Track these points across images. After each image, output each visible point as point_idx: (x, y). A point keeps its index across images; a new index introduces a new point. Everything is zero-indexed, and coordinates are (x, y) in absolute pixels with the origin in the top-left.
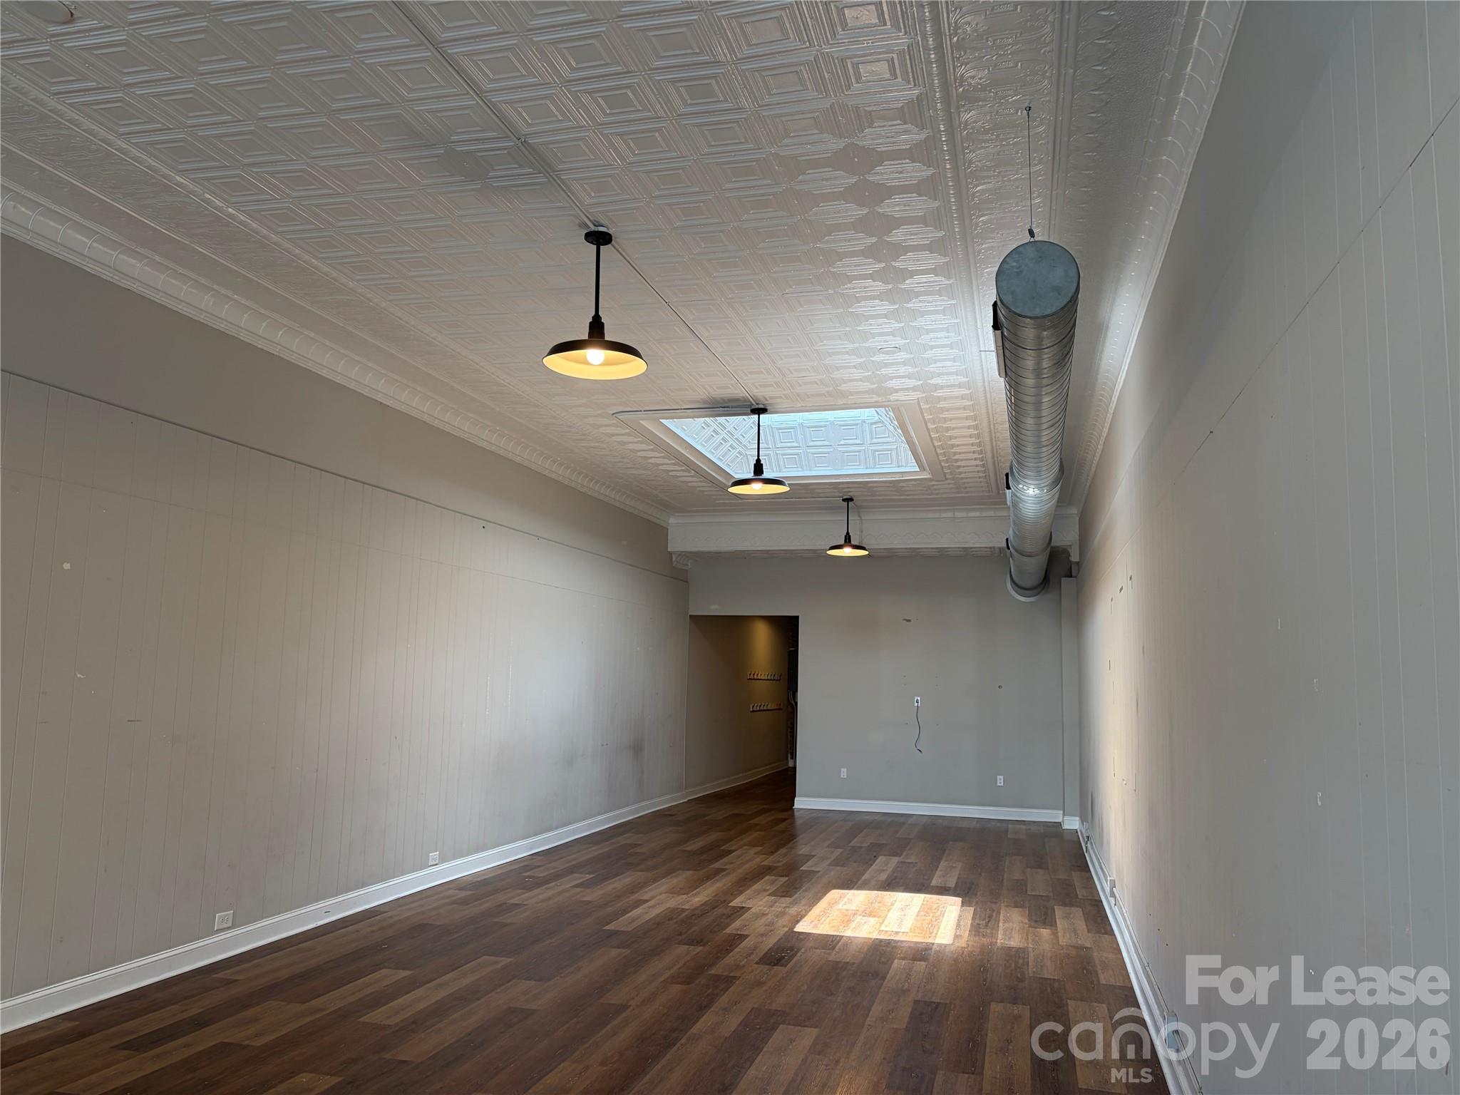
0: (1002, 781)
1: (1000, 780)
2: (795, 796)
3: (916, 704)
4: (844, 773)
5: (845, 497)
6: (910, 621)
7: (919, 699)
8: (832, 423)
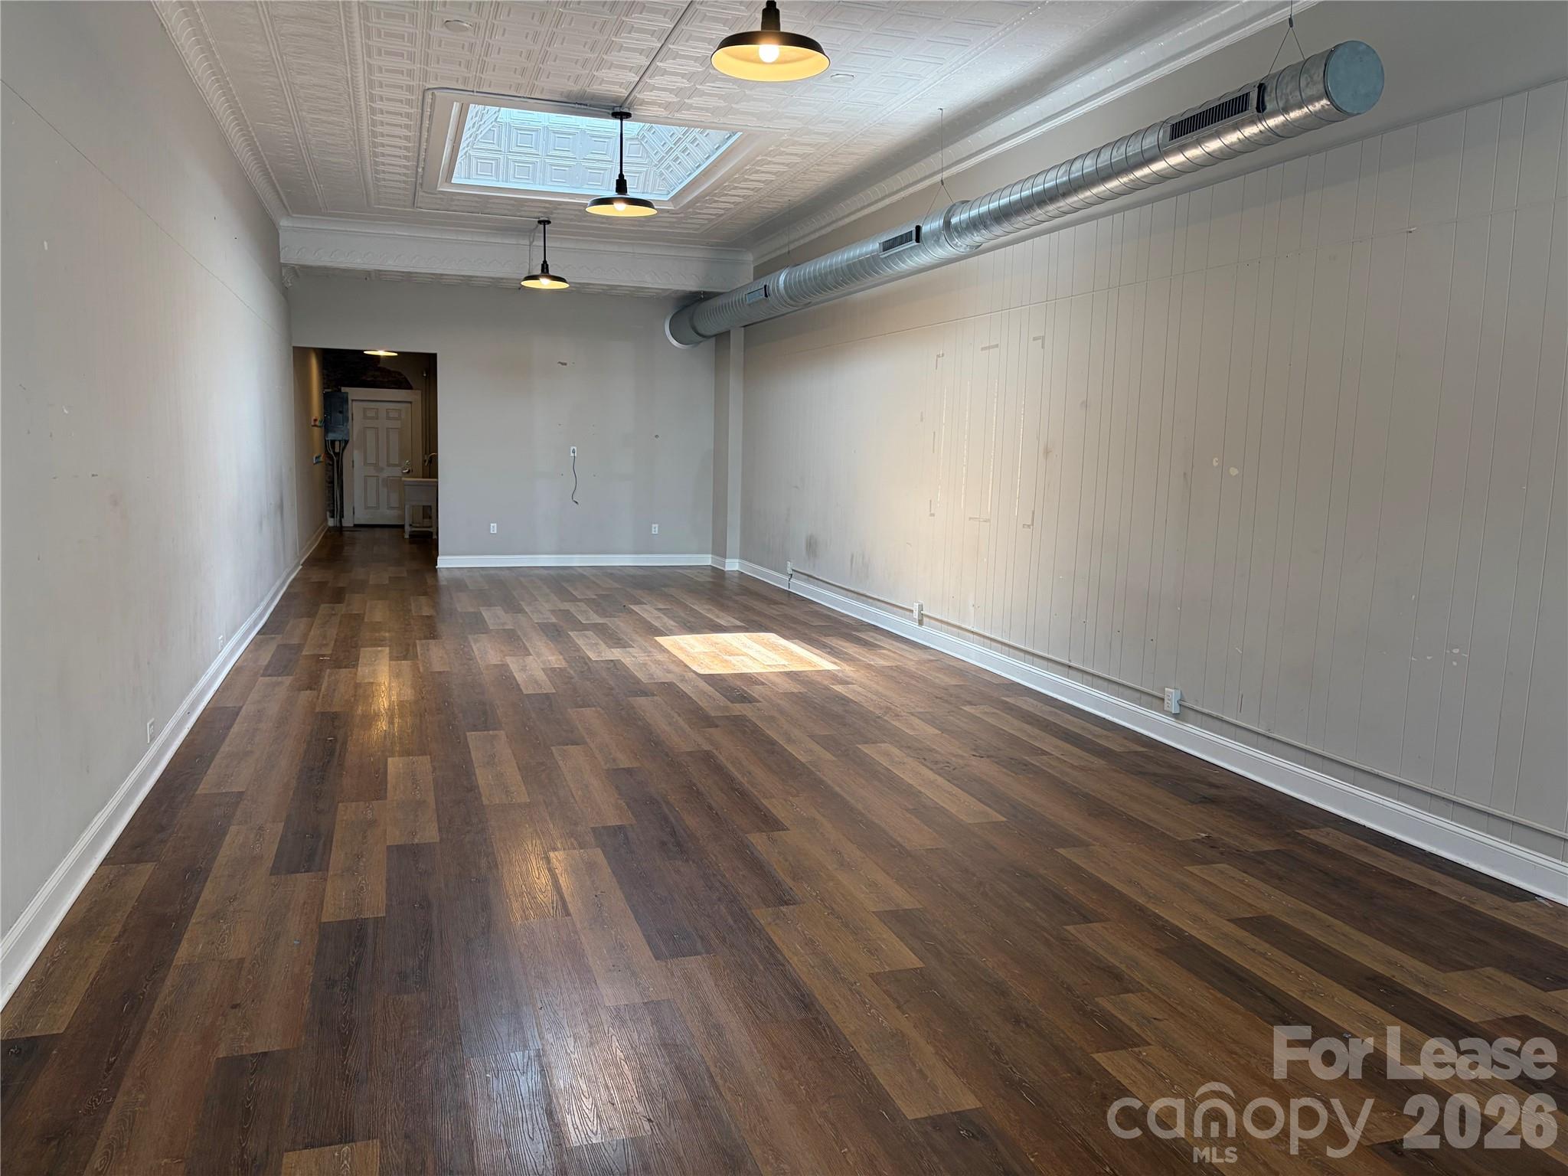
0: (657, 529)
1: (655, 529)
2: (438, 555)
3: (572, 455)
4: (494, 528)
5: (542, 219)
6: (565, 364)
7: (576, 448)
8: (583, 132)
